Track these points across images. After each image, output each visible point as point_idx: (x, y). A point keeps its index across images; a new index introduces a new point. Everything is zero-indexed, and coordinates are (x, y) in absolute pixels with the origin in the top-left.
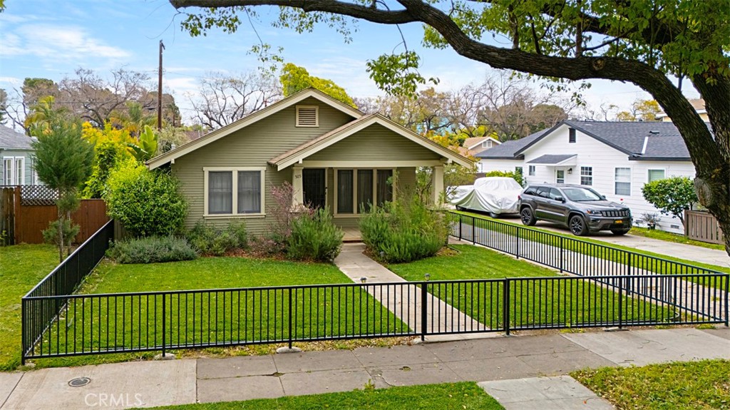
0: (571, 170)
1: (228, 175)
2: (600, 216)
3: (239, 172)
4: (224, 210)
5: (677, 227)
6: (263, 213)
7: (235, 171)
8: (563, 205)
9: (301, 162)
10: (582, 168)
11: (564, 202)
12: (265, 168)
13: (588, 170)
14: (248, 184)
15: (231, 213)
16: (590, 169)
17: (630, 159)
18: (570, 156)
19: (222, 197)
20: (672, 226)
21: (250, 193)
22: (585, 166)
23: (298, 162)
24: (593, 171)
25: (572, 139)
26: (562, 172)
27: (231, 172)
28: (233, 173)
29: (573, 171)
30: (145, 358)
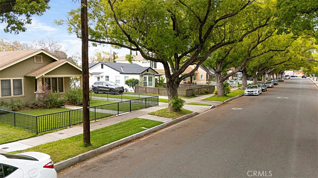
0: (102, 77)
1: (8, 81)
2: (118, 89)
3: (13, 80)
4: (7, 95)
5: (132, 91)
6: (23, 95)
7: (12, 79)
8: (108, 87)
9: (44, 75)
10: (106, 76)
11: (108, 86)
12: (23, 78)
13: (108, 77)
14: (16, 85)
15: (11, 95)
16: (108, 76)
17: (120, 73)
18: (102, 73)
19: (6, 90)
20: (131, 91)
21: (18, 88)
22: (107, 76)
23: (43, 76)
24: (109, 77)
25: (102, 67)
26: (99, 77)
27: (10, 80)
28: (11, 80)
29: (103, 77)
30: (66, 128)
